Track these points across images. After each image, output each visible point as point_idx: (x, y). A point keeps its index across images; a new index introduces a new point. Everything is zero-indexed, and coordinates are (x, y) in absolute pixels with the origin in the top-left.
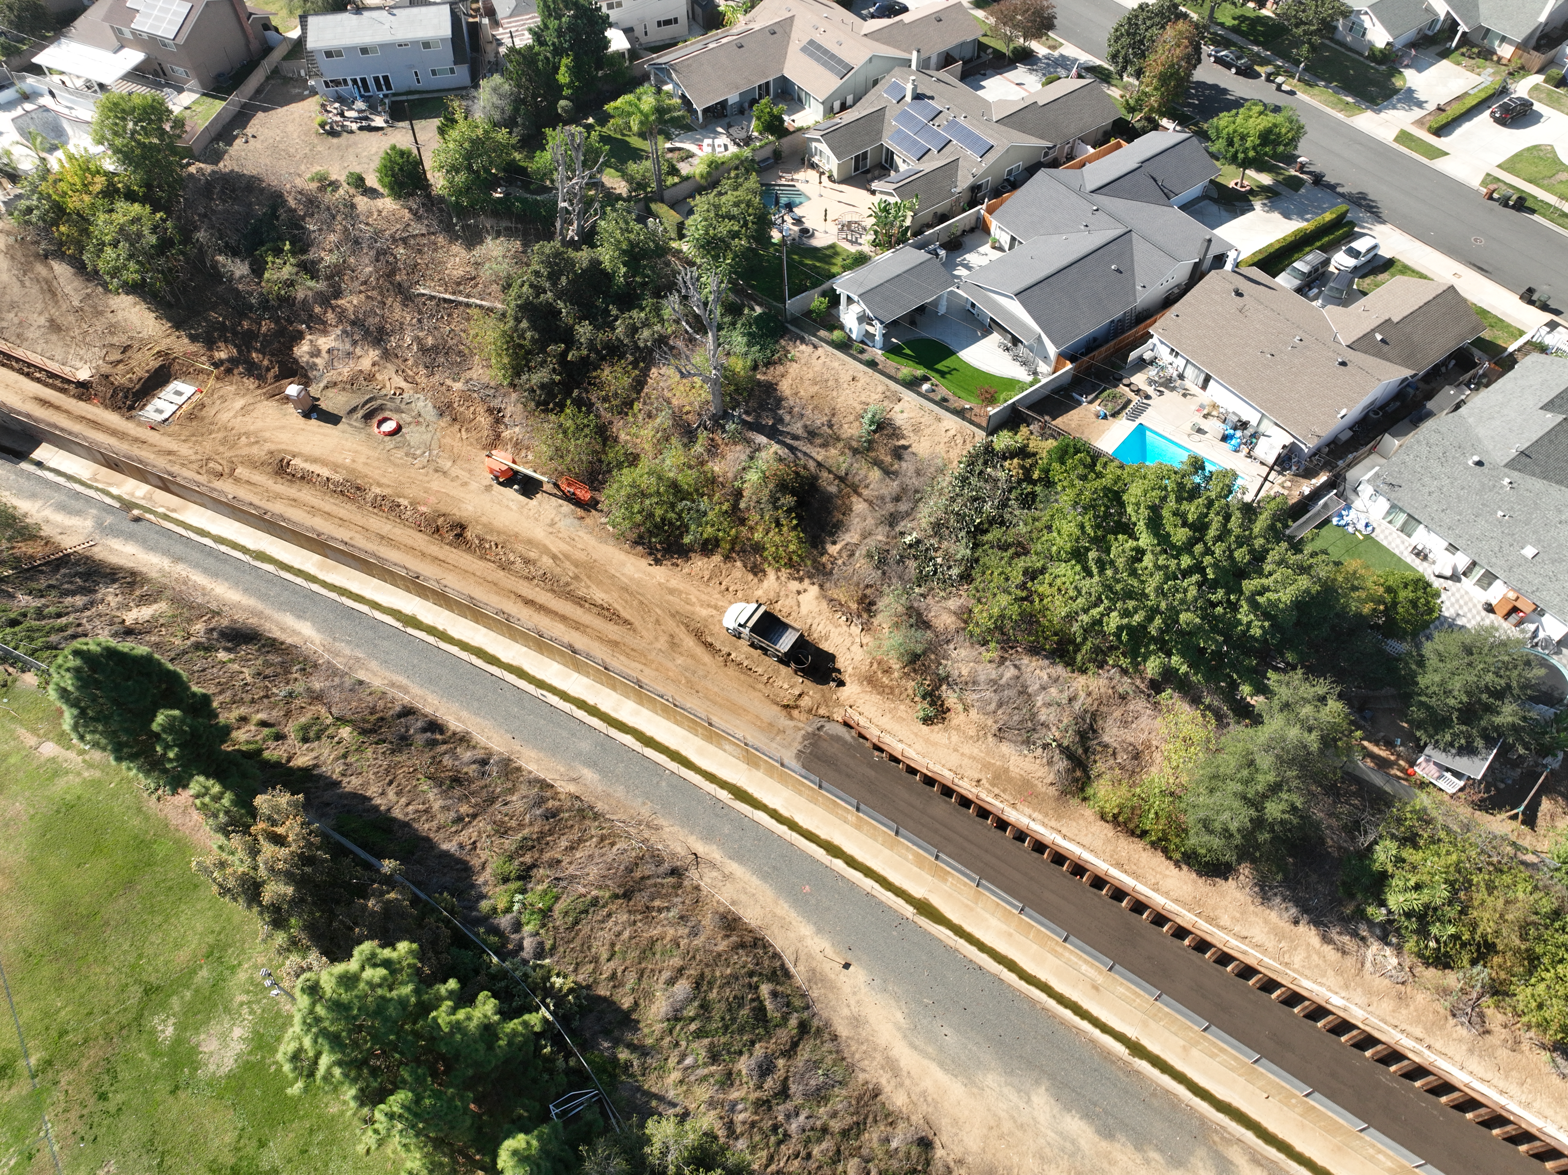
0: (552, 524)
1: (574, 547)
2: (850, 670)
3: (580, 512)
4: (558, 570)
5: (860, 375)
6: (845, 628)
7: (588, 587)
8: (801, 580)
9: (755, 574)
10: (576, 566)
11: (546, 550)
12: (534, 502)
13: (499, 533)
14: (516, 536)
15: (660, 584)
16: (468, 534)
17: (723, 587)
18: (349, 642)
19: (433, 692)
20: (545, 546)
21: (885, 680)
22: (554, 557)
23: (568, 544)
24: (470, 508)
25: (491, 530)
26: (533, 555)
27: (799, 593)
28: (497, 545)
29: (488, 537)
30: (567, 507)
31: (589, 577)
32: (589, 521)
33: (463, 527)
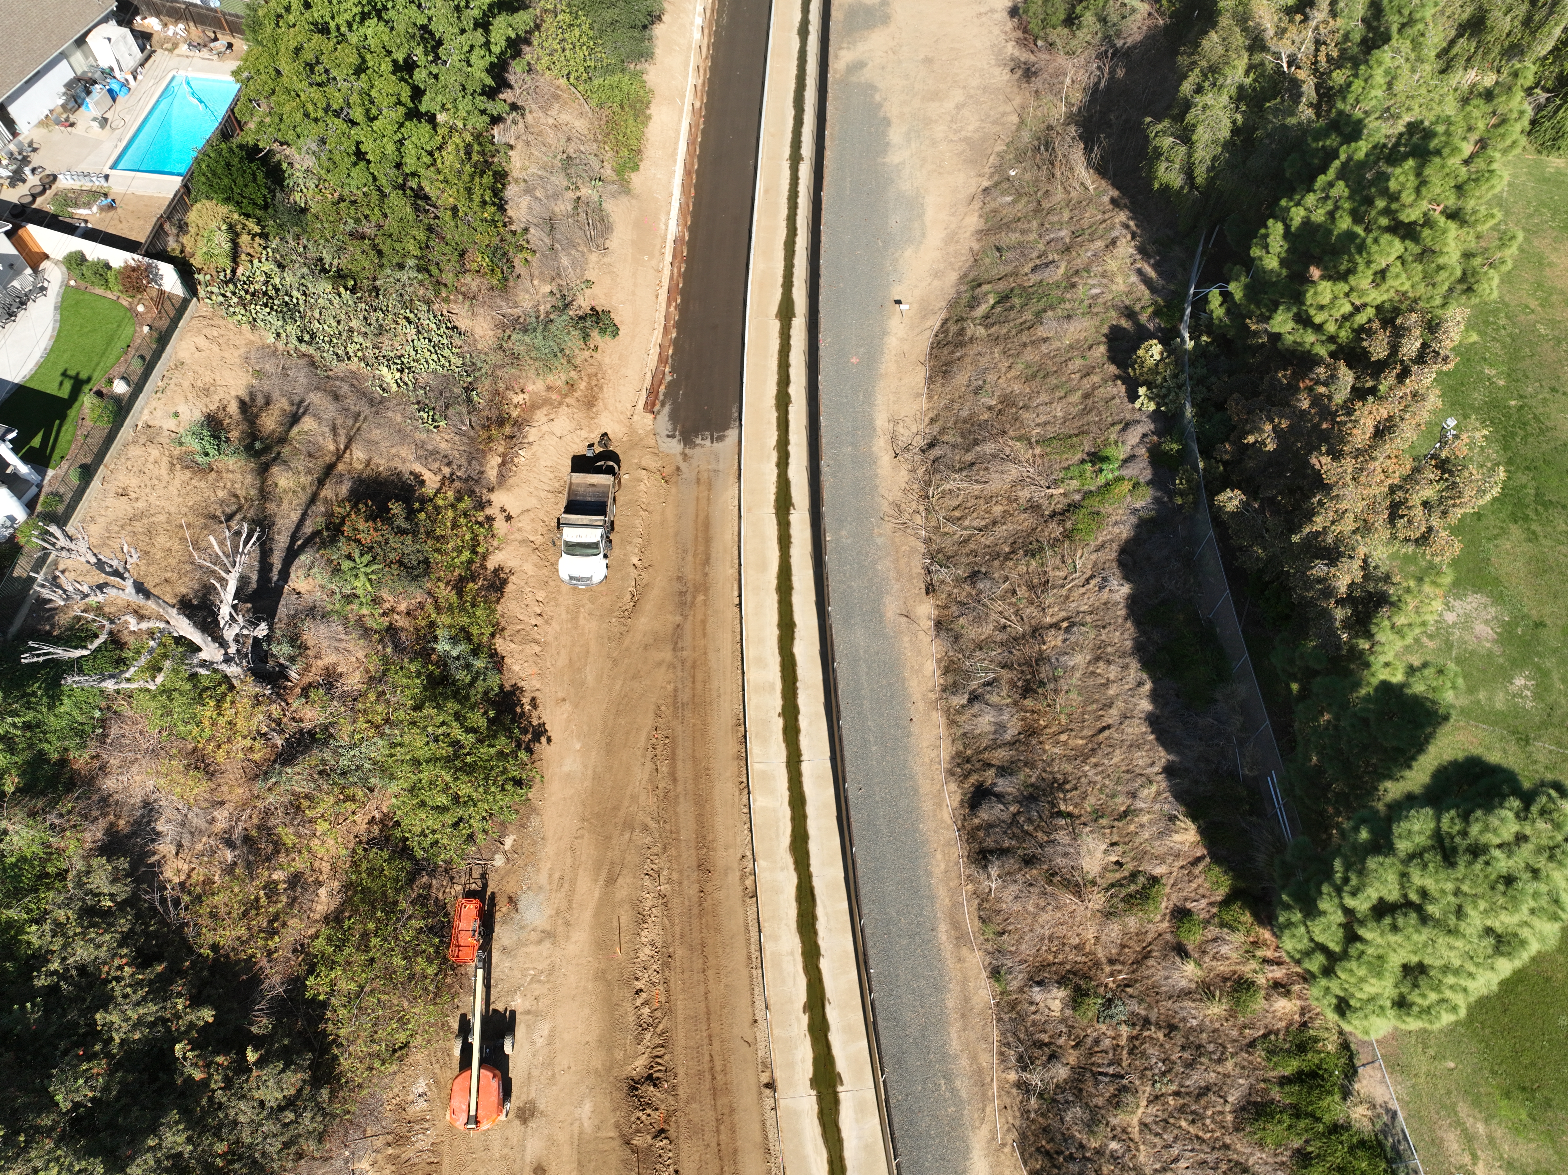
0: (548, 935)
1: (575, 867)
2: (583, 434)
3: (502, 909)
4: (632, 858)
5: (112, 488)
6: (535, 448)
7: (634, 798)
8: (490, 519)
9: (505, 582)
10: (608, 838)
11: (606, 903)
12: (518, 1003)
13: (611, 1006)
14: (600, 976)
15: (576, 706)
16: (639, 1065)
17: (539, 621)
18: (948, 1077)
19: (929, 874)
20: (597, 914)
21: (583, 385)
22: (611, 880)
23: (573, 883)
24: (588, 1107)
25: (614, 1025)
26: (626, 918)
27: (509, 518)
28: (639, 992)
29: (631, 1018)
30: (502, 935)
31: (616, 808)
32: (510, 887)
33: (633, 1086)
